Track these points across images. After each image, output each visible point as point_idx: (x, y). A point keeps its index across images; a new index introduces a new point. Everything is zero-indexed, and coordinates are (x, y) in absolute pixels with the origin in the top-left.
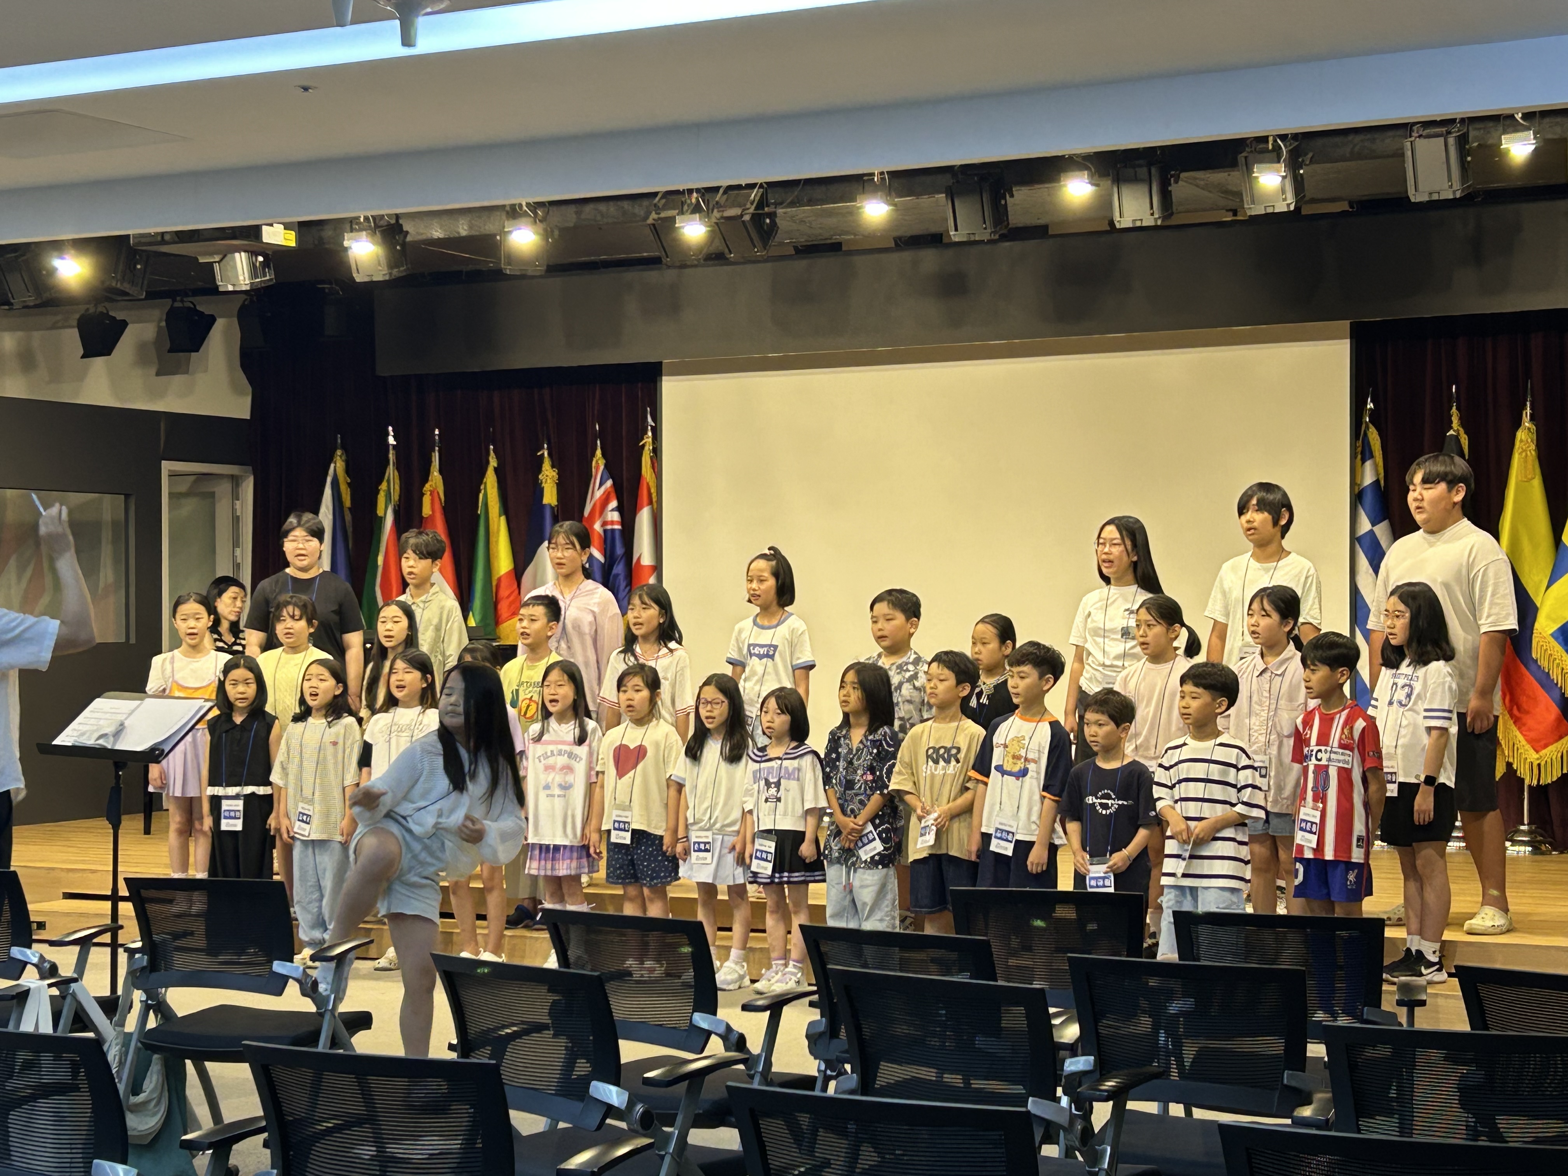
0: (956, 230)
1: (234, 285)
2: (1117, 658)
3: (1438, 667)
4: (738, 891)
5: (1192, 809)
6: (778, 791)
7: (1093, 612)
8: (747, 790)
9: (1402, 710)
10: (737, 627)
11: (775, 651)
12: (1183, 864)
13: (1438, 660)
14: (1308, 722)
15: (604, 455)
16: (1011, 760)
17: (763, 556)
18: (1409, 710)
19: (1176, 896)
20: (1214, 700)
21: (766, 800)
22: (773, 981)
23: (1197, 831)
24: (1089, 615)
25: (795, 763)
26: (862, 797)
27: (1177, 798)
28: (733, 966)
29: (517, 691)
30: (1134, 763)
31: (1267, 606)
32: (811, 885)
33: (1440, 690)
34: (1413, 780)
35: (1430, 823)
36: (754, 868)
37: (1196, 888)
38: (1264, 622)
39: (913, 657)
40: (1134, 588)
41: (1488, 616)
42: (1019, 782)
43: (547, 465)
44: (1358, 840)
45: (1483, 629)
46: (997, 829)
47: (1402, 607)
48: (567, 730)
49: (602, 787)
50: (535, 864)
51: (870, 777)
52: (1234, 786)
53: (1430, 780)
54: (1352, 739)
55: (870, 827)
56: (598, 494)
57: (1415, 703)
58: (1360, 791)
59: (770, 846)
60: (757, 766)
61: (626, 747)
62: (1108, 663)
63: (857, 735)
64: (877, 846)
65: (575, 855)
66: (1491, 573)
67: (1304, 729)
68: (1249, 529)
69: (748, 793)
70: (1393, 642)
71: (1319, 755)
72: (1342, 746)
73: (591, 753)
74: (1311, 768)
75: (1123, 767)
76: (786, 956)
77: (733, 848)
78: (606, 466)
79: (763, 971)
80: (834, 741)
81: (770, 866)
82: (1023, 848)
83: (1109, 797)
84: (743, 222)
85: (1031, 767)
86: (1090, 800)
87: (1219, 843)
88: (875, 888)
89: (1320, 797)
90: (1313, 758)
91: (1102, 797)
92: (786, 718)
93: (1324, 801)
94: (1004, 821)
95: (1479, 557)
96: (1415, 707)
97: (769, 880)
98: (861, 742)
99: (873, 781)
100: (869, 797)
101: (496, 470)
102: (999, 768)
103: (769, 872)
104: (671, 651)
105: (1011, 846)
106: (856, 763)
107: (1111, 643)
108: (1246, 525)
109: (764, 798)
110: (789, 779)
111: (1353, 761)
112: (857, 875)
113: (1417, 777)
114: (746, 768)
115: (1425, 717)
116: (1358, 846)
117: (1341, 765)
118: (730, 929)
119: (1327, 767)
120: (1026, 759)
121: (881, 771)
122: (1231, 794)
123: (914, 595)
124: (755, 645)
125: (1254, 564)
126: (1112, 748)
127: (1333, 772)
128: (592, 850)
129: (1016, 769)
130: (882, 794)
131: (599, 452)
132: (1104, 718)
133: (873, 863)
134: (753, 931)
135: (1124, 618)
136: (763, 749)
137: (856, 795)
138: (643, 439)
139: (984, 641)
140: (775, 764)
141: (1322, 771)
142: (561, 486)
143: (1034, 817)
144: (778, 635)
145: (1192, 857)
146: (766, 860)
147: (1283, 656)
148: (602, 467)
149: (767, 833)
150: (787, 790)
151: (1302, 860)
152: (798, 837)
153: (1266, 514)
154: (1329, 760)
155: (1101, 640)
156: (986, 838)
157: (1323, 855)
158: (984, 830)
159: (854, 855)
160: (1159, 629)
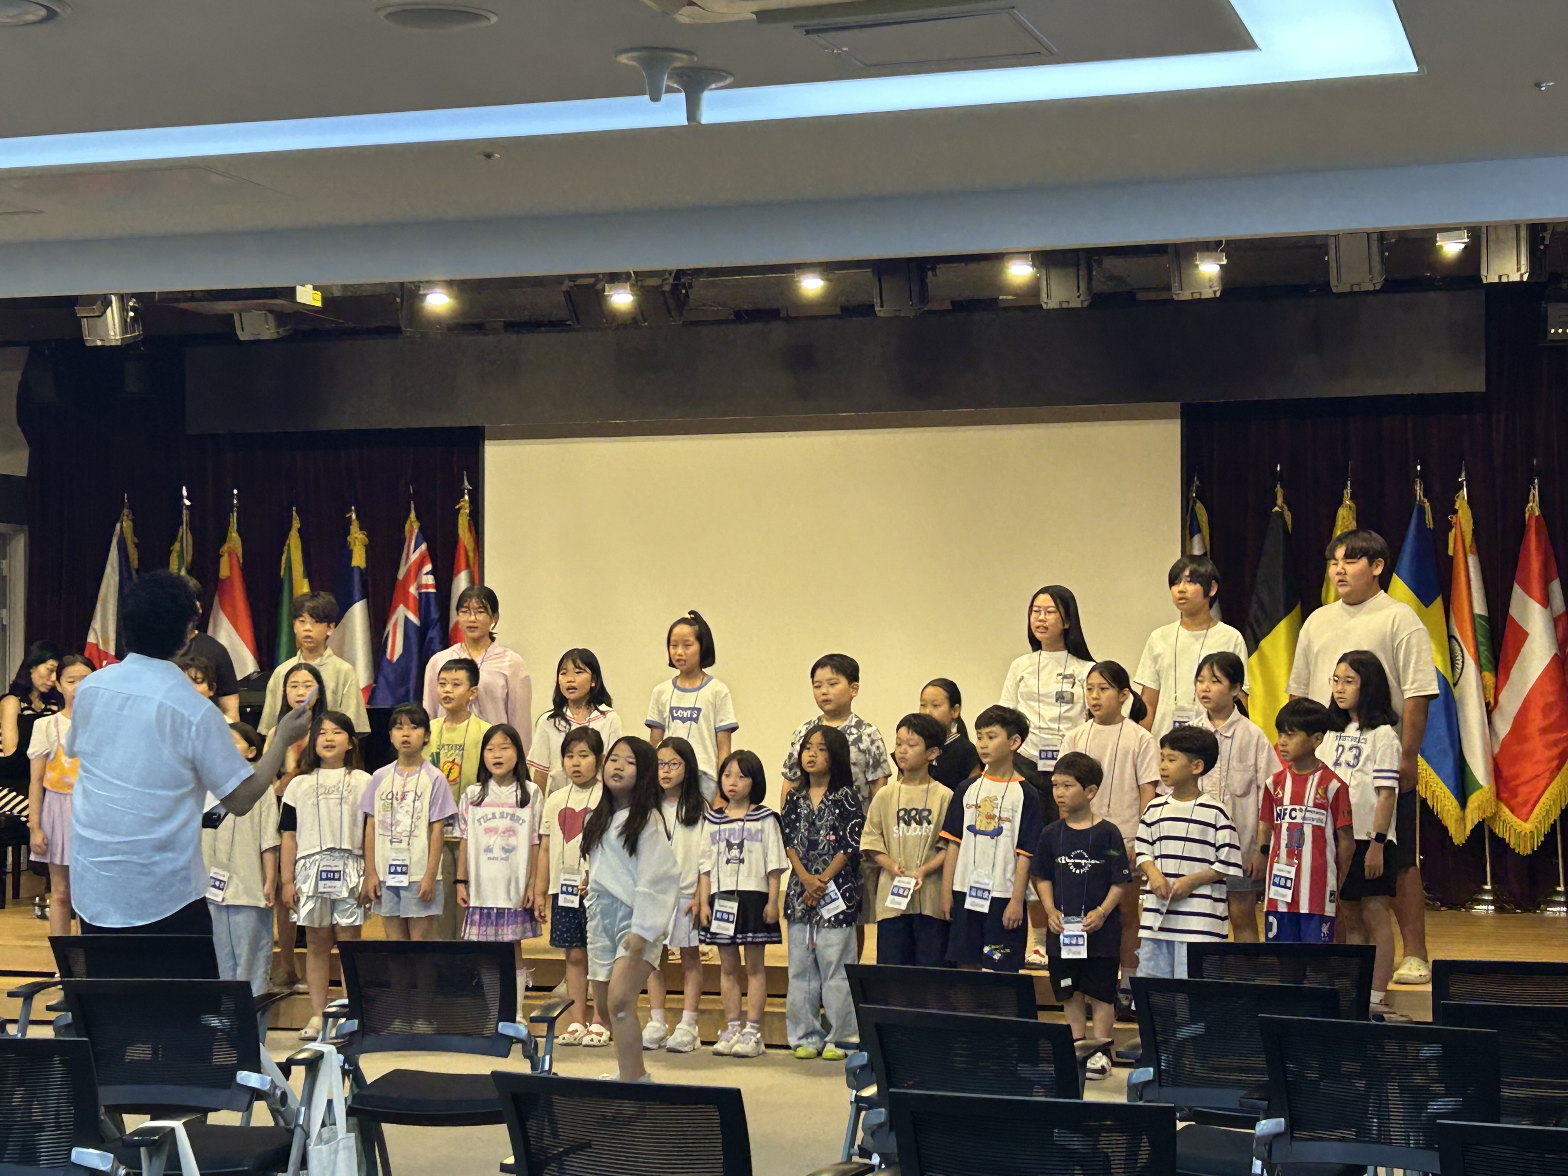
0: (882, 306)
1: (102, 340)
2: (1052, 720)
3: (1385, 730)
4: (690, 954)
5: (1171, 866)
6: (741, 852)
7: (1026, 676)
8: (704, 852)
9: (1350, 770)
10: (656, 690)
11: (698, 715)
12: (1160, 918)
13: (1385, 724)
14: (1279, 781)
15: (418, 517)
16: (985, 821)
17: (683, 621)
18: (1359, 770)
19: (1153, 949)
20: (1191, 762)
21: (728, 862)
22: (732, 1042)
23: (1175, 887)
24: (1022, 679)
25: (758, 825)
26: (826, 857)
27: (1157, 854)
28: (686, 1027)
29: (438, 754)
30: (1104, 823)
31: (1218, 673)
32: (768, 947)
33: (1389, 751)
34: (1365, 838)
35: (1379, 877)
36: (713, 929)
37: (1173, 942)
38: (1216, 688)
39: (855, 720)
40: (1064, 653)
41: (1413, 683)
42: (994, 841)
43: (355, 528)
44: (1331, 895)
45: (1408, 695)
46: (971, 888)
47: (1352, 673)
48: (509, 793)
49: (547, 850)
50: (475, 930)
51: (833, 838)
52: (1213, 845)
53: (1381, 837)
54: (1327, 798)
55: (832, 886)
56: (414, 557)
57: (1365, 764)
58: (1332, 850)
59: (733, 907)
60: (716, 827)
61: (573, 810)
62: (1043, 725)
63: (817, 795)
64: (840, 905)
65: (520, 919)
66: (1414, 641)
67: (1275, 790)
68: (1181, 599)
69: (705, 854)
70: (1341, 705)
71: (1294, 814)
72: (1316, 805)
73: (533, 816)
74: (1285, 826)
75: (1094, 827)
76: (742, 1016)
77: (689, 911)
78: (420, 529)
79: (719, 1033)
80: (791, 803)
81: (732, 927)
82: (998, 904)
83: (1083, 858)
84: (663, 292)
85: (1006, 826)
86: (1063, 860)
87: (1196, 900)
88: (841, 947)
89: (1294, 853)
90: (1287, 816)
91: (1076, 857)
92: (748, 781)
93: (1299, 857)
94: (977, 879)
95: (1401, 628)
96: (1365, 769)
97: (729, 941)
98: (822, 802)
99: (836, 841)
100: (833, 856)
101: (299, 531)
102: (971, 828)
103: (731, 932)
104: (603, 713)
105: (987, 904)
106: (818, 823)
107: (1046, 707)
108: (1178, 595)
109: (725, 859)
110: (751, 840)
111: (1324, 819)
112: (820, 935)
113: (1368, 834)
114: (705, 829)
115: (1375, 778)
116: (1331, 901)
117: (1315, 823)
118: (682, 993)
119: (1302, 825)
120: (1000, 818)
121: (844, 830)
122: (1209, 853)
123: (853, 660)
124: (678, 709)
125: (1183, 631)
126: (1080, 809)
127: (1308, 831)
128: (536, 914)
129: (991, 828)
130: (845, 853)
131: (413, 515)
132: (1070, 779)
133: (838, 921)
134: (705, 993)
135: (1058, 683)
136: (720, 811)
137: (821, 855)
138: (459, 503)
139: (936, 703)
140: (737, 826)
141: (1296, 830)
142: (369, 550)
143: (1009, 875)
144: (702, 698)
145: (1169, 912)
146: (728, 921)
147: (1229, 720)
148: (416, 531)
149: (728, 895)
150: (750, 852)
151: (1276, 914)
152: (760, 898)
153: (1198, 585)
154: (1304, 818)
155: (1036, 704)
156: (959, 897)
157: (1298, 908)
158: (957, 888)
159: (817, 914)
160: (1111, 692)
